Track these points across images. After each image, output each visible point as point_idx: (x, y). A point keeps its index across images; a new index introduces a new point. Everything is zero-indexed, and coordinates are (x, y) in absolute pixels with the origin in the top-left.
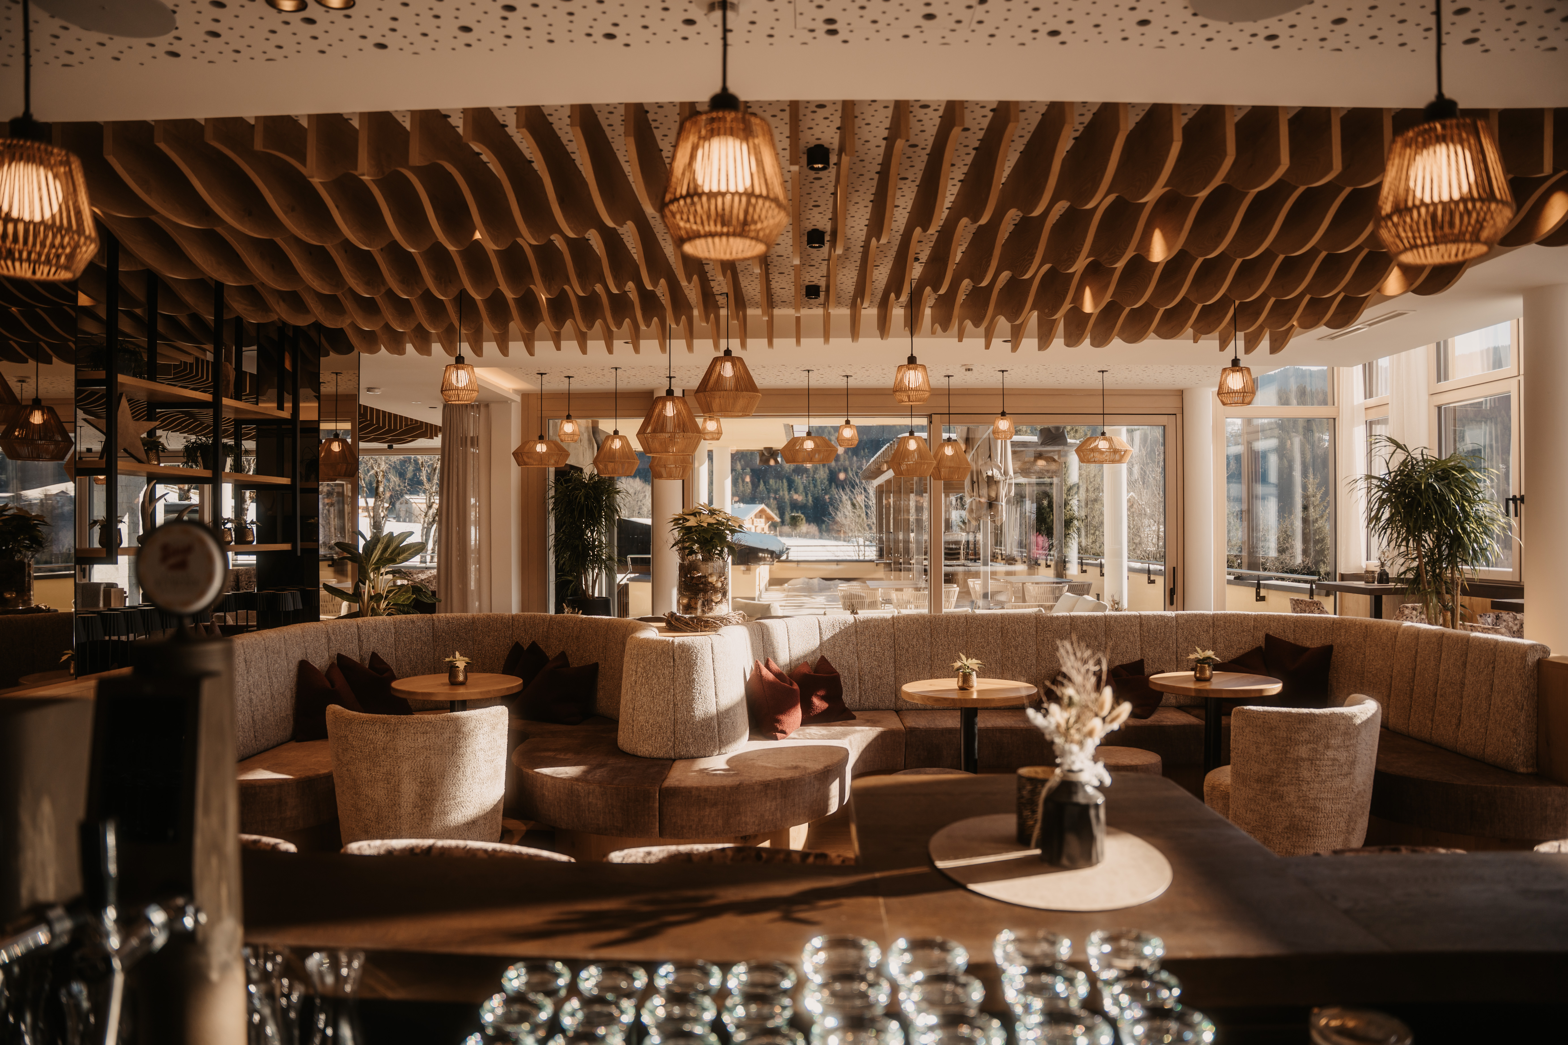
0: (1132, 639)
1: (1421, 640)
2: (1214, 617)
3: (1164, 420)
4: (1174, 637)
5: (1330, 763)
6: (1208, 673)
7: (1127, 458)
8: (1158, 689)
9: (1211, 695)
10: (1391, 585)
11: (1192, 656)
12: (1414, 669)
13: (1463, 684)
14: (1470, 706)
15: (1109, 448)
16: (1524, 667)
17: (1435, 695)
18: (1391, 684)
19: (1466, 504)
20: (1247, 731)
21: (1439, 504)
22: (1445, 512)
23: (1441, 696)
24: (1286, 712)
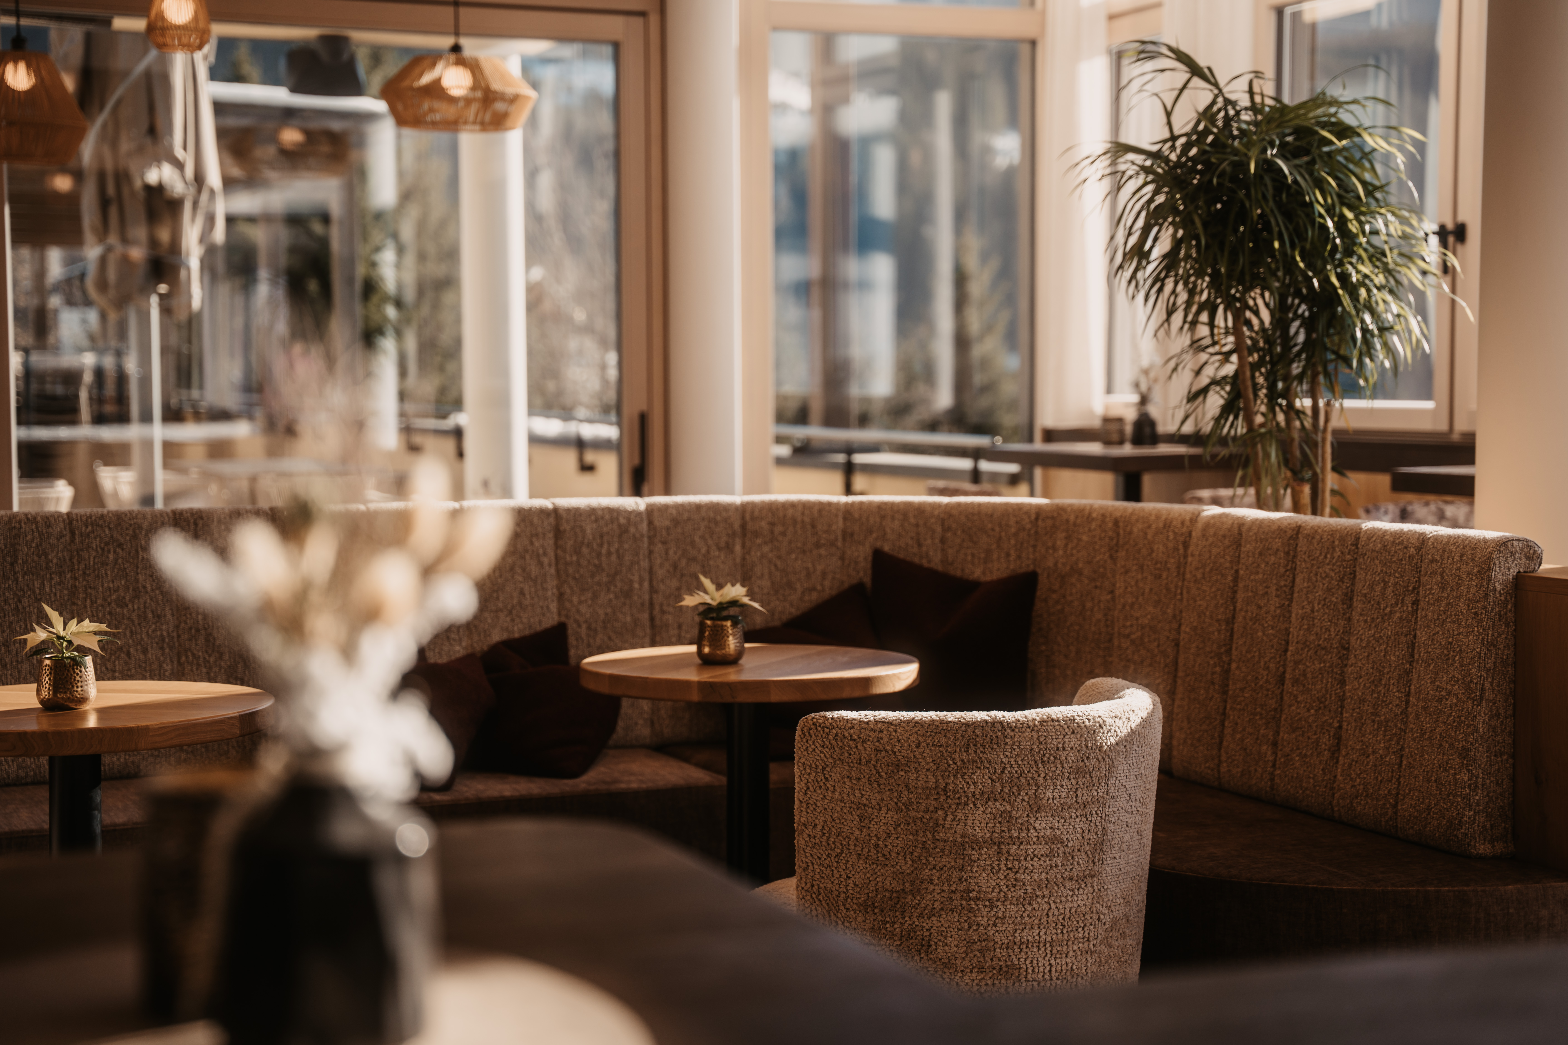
0: (534, 570)
1: (1247, 548)
2: (745, 510)
3: (615, 26)
4: (645, 564)
5: (1043, 849)
6: (732, 643)
7: (523, 116)
8: (604, 689)
9: (743, 698)
10: (1164, 449)
11: (690, 601)
12: (1231, 620)
13: (1345, 648)
14: (1362, 701)
15: (474, 88)
16: (1486, 596)
17: (1281, 680)
18: (1176, 662)
19: (1350, 215)
20: (836, 776)
21: (1289, 216)
22: (1302, 238)
23: (1296, 681)
24: (933, 721)
